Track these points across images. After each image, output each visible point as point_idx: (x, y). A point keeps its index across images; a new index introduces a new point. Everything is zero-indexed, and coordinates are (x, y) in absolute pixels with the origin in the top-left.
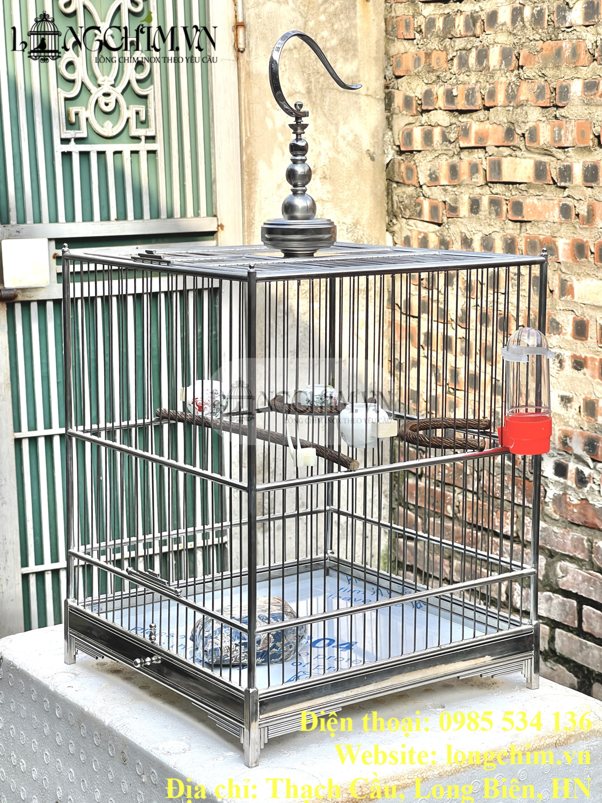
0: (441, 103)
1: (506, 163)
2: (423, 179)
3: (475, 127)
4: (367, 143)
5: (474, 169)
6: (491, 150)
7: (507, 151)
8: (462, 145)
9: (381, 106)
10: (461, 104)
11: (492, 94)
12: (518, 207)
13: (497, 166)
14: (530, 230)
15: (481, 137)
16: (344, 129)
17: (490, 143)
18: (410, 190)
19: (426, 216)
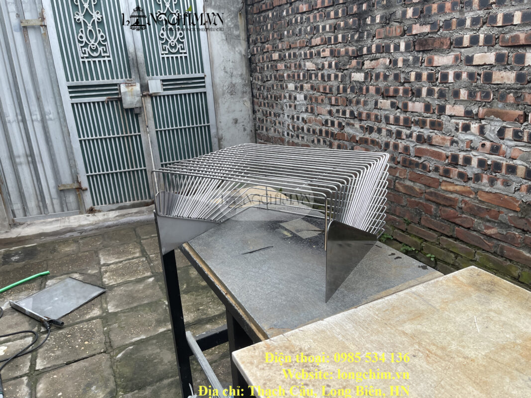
0: (259, 41)
1: (273, 55)
2: (257, 61)
3: (266, 46)
4: (243, 53)
5: (267, 57)
6: (270, 52)
7: (273, 52)
8: (264, 51)
9: (246, 43)
10: (263, 40)
11: (269, 37)
12: (276, 67)
13: (271, 56)
14: (279, 72)
15: (268, 49)
16: (237, 49)
17: (270, 50)
18: (255, 65)
19: (258, 71)
